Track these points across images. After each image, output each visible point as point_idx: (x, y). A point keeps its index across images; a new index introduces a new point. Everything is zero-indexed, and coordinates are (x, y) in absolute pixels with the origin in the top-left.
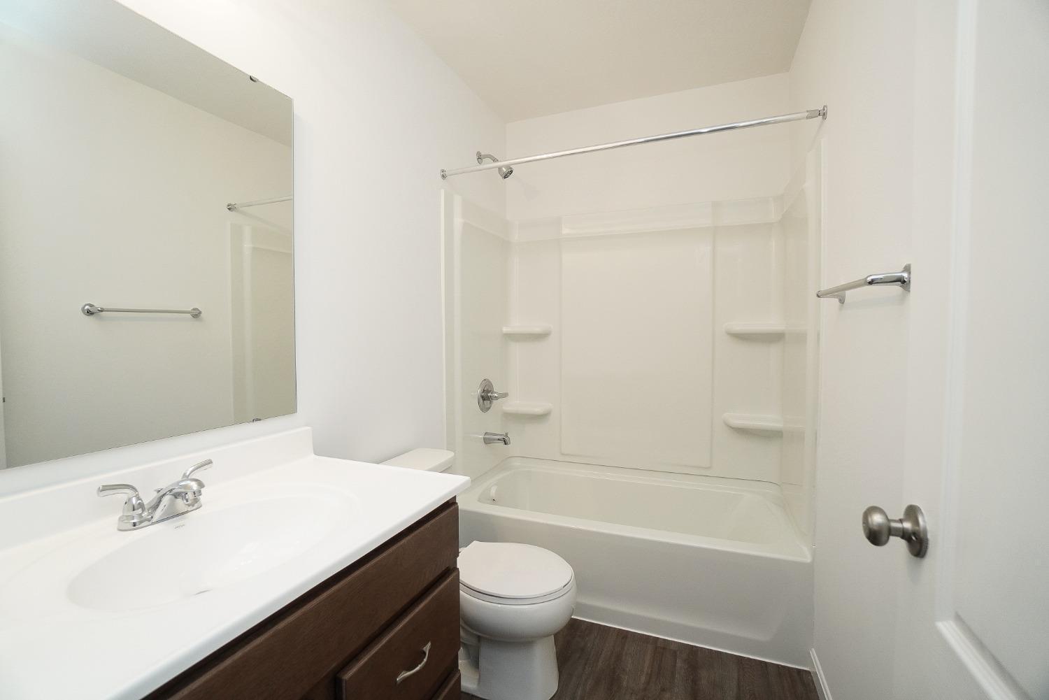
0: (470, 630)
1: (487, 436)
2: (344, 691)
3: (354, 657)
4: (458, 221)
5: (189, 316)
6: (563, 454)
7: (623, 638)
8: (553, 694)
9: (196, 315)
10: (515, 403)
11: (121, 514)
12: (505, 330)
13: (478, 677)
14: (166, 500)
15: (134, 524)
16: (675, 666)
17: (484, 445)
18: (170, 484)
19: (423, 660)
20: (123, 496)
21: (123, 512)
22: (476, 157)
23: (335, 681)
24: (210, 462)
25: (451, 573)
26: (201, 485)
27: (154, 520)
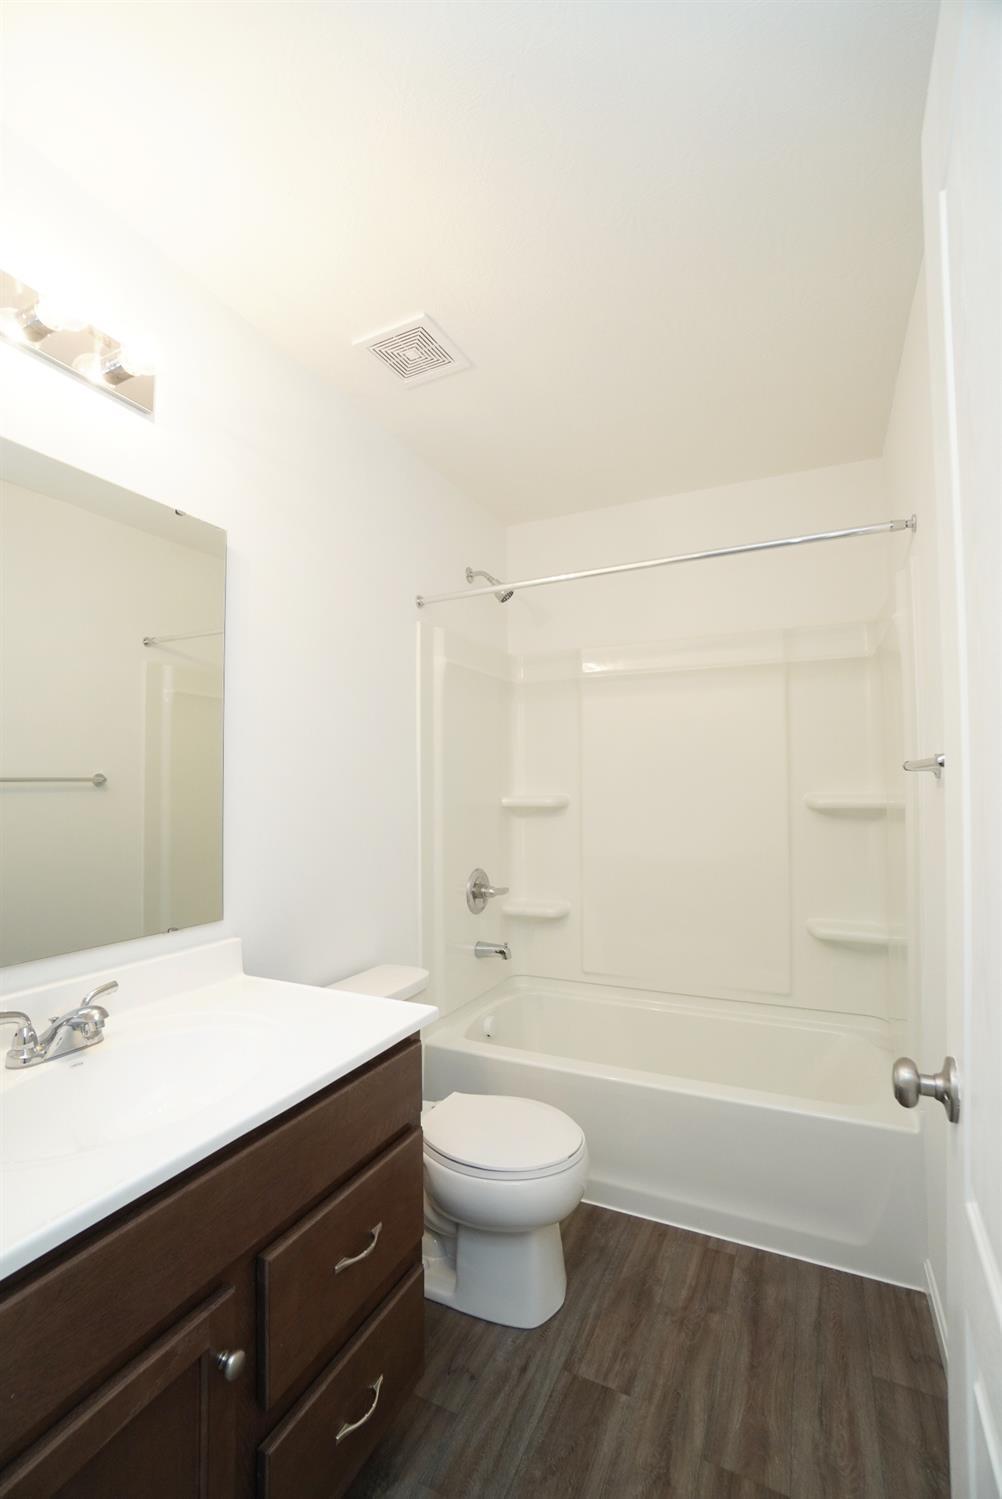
0: (445, 1214)
1: (478, 948)
2: (267, 1275)
3: (281, 1233)
4: (439, 661)
5: (91, 784)
6: (587, 973)
7: (660, 1235)
8: (557, 1309)
9: (100, 782)
10: (521, 899)
11: (10, 1049)
12: (505, 801)
13: (454, 1281)
14: (62, 1032)
15: (25, 1061)
16: (730, 1278)
17: (475, 959)
18: (68, 1011)
19: (369, 1245)
20: (12, 1026)
21: (13, 1046)
22: (465, 575)
23: (256, 1261)
24: (114, 985)
25: (412, 1132)
26: (104, 1013)
27: (48, 1056)
